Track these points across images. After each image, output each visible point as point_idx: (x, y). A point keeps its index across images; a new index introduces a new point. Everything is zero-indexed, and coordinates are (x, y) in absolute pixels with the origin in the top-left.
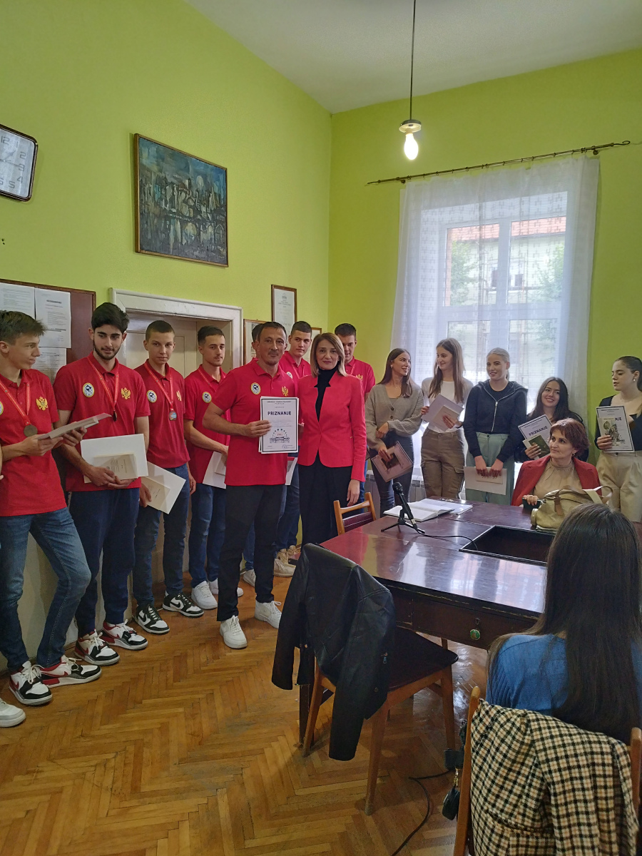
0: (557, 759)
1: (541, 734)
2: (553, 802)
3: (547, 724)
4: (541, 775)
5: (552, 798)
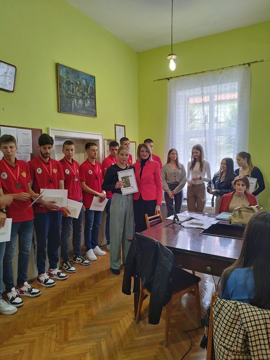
0: (251, 321)
1: (243, 311)
2: (250, 340)
3: (245, 306)
4: (244, 329)
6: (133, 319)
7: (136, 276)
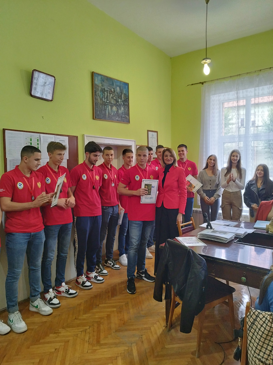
6: (164, 326)
7: (168, 283)
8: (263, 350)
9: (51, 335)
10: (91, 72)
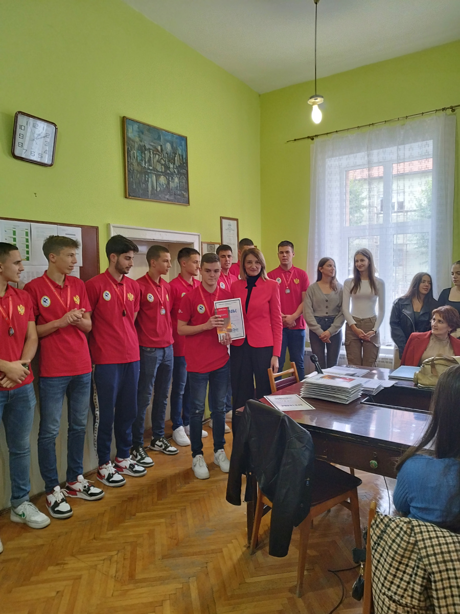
0: (435, 554)
1: (422, 536)
2: (433, 587)
3: (427, 528)
4: (423, 567)
5: (433, 584)
6: (245, 546)
7: (250, 474)
8: (397, 581)
9: (51, 568)
10: (120, 117)
